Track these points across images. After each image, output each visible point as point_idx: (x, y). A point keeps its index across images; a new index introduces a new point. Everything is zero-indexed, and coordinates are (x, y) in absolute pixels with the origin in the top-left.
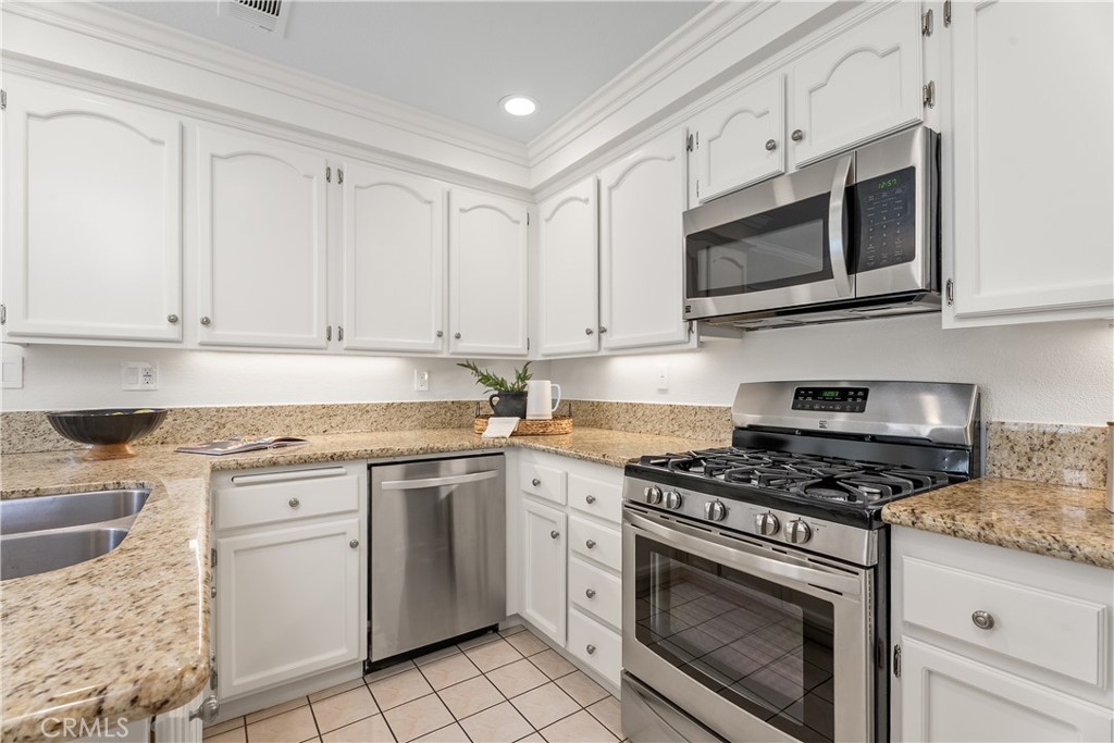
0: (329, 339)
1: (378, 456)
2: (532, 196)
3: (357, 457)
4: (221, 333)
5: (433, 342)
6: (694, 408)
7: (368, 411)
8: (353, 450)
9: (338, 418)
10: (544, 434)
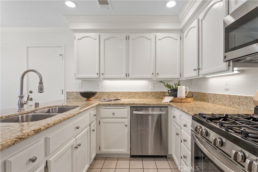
0: (126, 76)
1: (132, 105)
2: (181, 31)
3: (127, 105)
4: (106, 76)
5: (151, 76)
6: (239, 96)
7: (138, 94)
8: (126, 103)
9: (132, 95)
10: (181, 102)
